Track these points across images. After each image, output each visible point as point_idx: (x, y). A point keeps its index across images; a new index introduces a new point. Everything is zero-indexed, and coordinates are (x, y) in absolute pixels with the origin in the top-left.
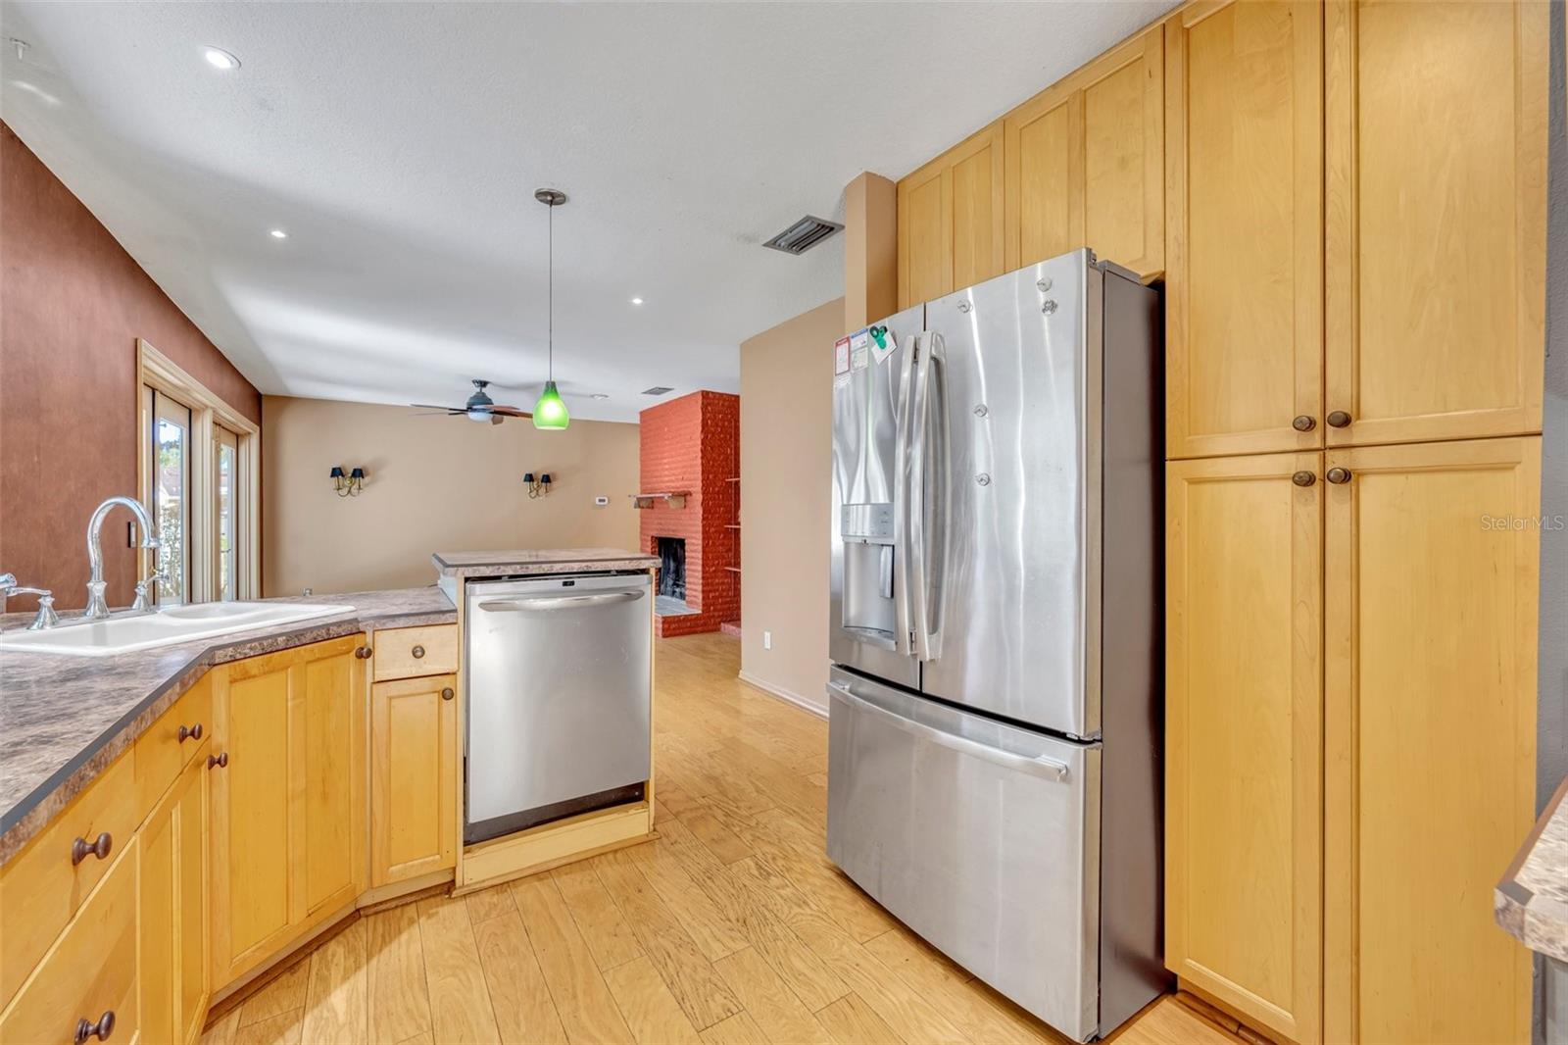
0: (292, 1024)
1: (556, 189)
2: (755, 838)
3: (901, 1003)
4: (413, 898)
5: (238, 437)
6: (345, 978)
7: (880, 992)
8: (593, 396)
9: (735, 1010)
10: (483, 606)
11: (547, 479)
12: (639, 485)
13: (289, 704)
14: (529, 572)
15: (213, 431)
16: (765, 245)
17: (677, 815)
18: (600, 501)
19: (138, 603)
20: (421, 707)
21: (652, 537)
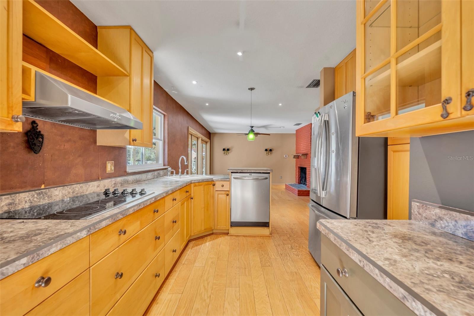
0: (200, 245)
1: (252, 87)
2: (294, 242)
3: (308, 277)
4: (221, 234)
5: (206, 142)
6: (209, 241)
7: (305, 274)
8: (280, 127)
9: (271, 266)
10: (234, 178)
11: (271, 150)
12: (295, 152)
13: (202, 192)
14: (243, 172)
15: (201, 142)
16: (306, 87)
17: (278, 234)
18: (285, 156)
19: (185, 173)
20: (223, 197)
21: (299, 167)
